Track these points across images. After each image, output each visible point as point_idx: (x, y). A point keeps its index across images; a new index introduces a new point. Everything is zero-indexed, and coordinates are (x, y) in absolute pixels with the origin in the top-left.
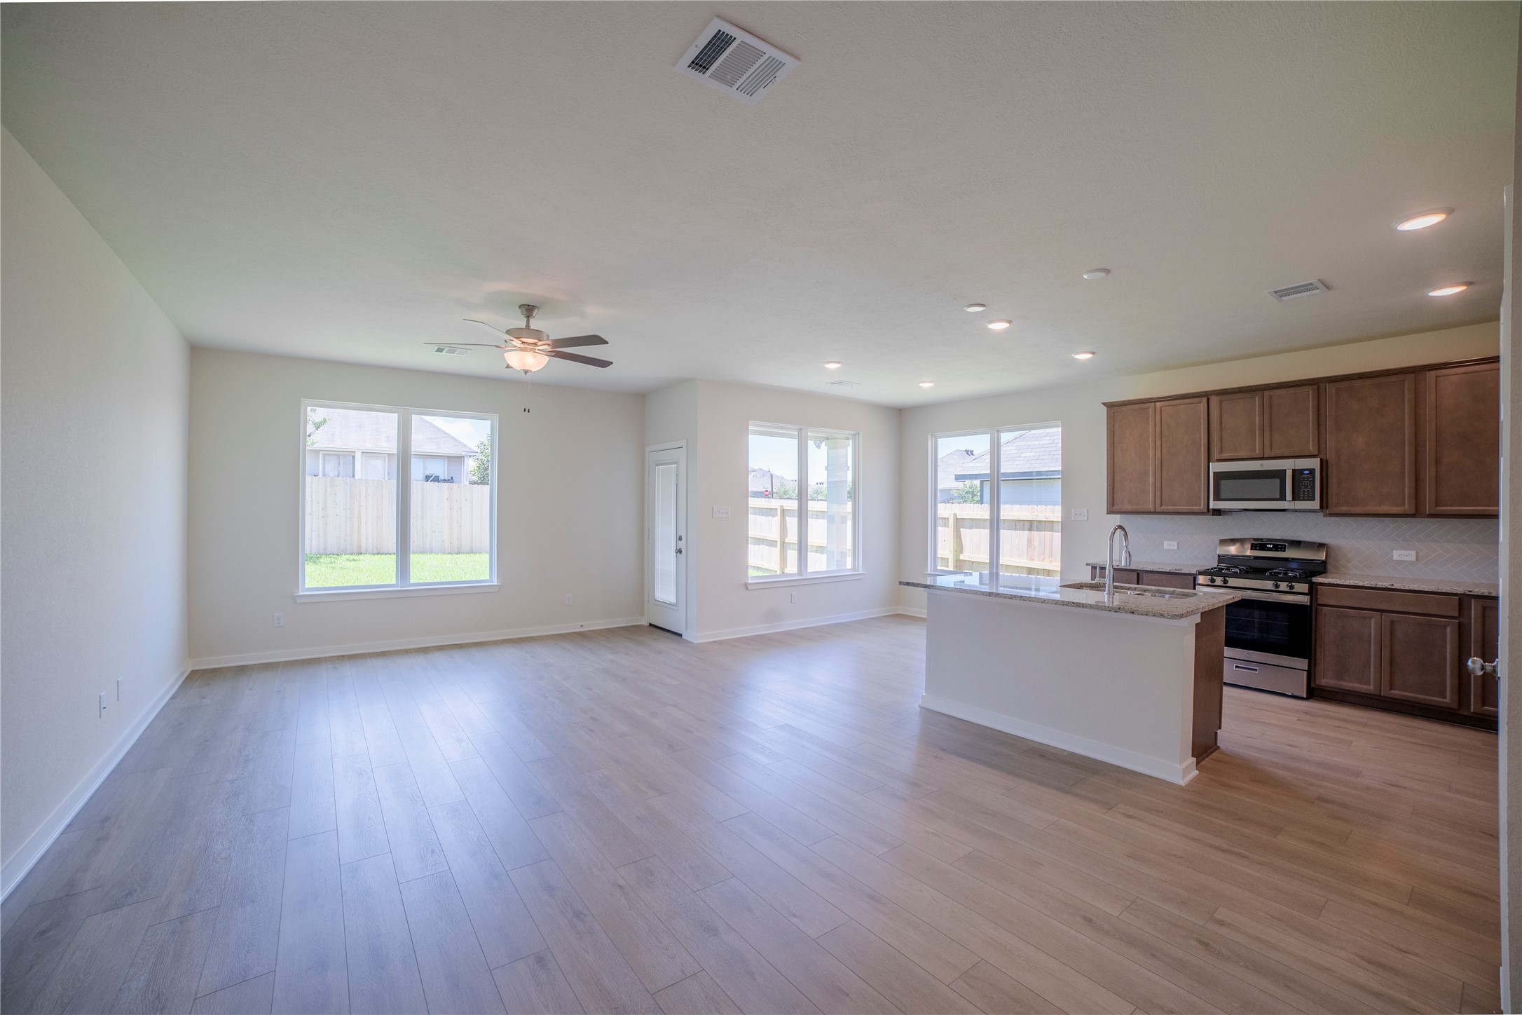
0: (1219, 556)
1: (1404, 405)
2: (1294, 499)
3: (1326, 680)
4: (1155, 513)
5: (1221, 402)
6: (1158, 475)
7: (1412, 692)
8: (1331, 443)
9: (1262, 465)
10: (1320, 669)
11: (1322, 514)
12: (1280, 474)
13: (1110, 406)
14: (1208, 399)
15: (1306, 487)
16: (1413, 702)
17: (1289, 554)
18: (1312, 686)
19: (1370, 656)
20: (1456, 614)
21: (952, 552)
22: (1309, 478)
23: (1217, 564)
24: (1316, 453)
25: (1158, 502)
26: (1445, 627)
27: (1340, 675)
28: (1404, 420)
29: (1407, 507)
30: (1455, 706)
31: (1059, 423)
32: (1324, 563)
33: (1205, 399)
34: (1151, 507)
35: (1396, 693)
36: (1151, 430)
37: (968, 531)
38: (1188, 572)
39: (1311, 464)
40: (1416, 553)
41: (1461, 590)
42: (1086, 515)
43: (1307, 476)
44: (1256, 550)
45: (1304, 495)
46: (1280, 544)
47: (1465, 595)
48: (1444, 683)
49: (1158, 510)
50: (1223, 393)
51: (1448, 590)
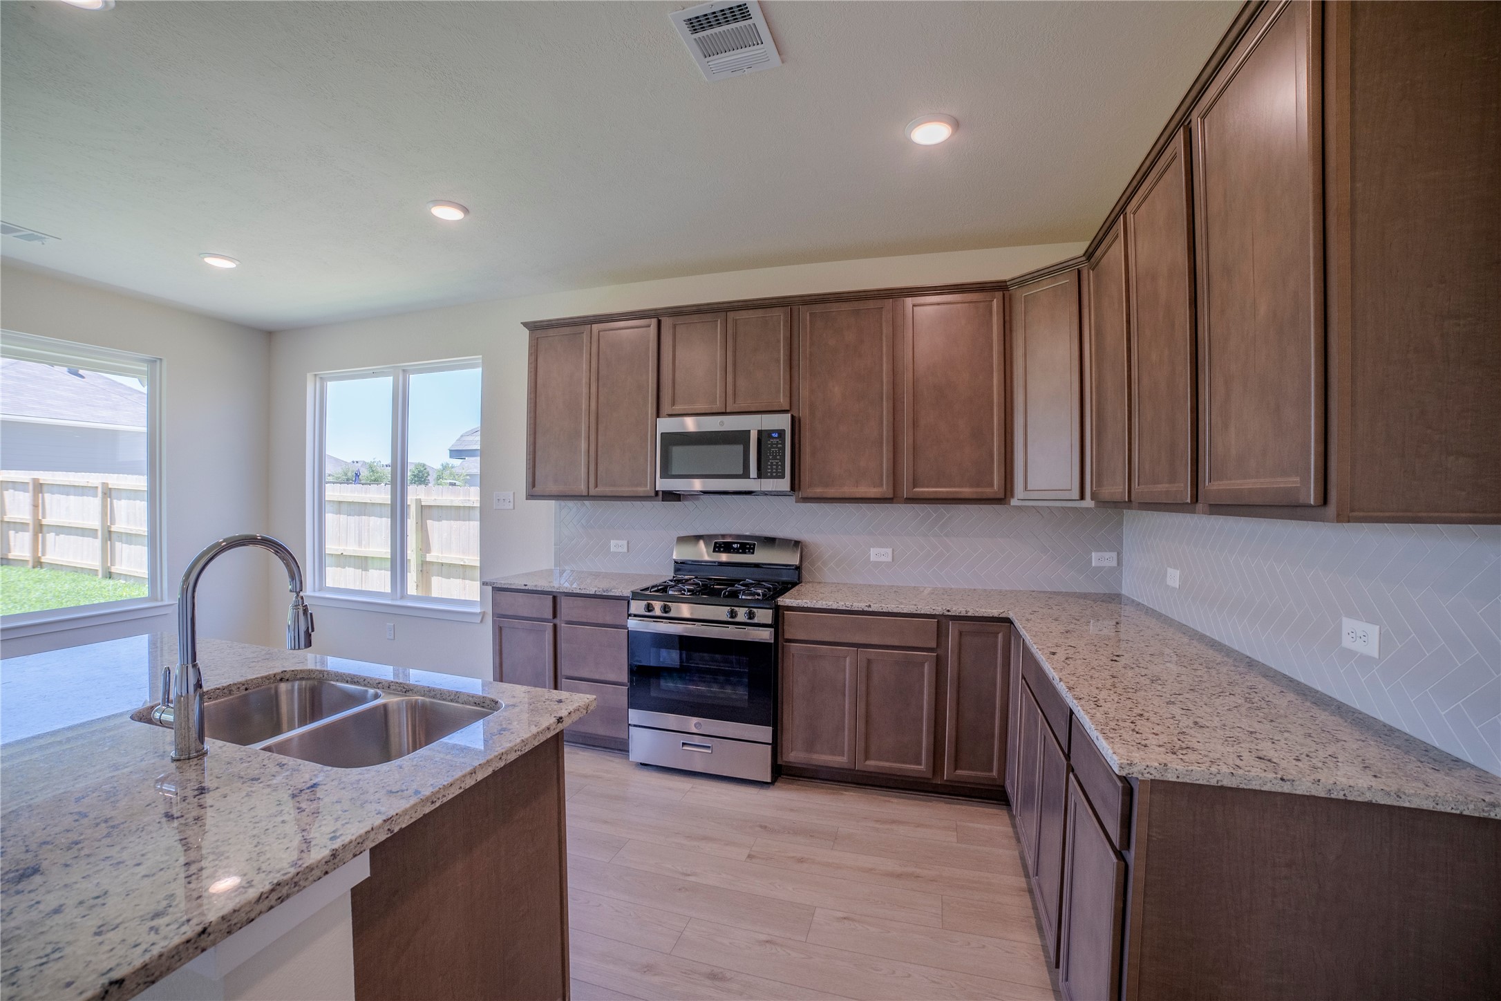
0: (675, 562)
1: (882, 343)
2: (760, 476)
3: (794, 755)
4: (588, 497)
5: (674, 326)
6: (593, 437)
7: (887, 761)
8: (804, 392)
9: (722, 423)
10: (787, 737)
11: (793, 498)
12: (740, 438)
13: (533, 327)
14: (659, 322)
15: (775, 458)
16: (890, 775)
17: (761, 556)
18: (779, 762)
19: (844, 714)
20: (934, 645)
22: (777, 444)
23: (673, 574)
24: (788, 409)
25: (593, 480)
26: (922, 664)
27: (810, 746)
28: (882, 365)
29: (884, 490)
30: (930, 775)
31: (478, 358)
32: (798, 568)
33: (654, 322)
34: (582, 489)
35: (873, 764)
36: (585, 366)
37: (436, 523)
38: (620, 594)
39: (782, 422)
40: (890, 551)
41: (939, 610)
42: (512, 500)
43: (775, 441)
44: (719, 551)
45: (772, 469)
46: (748, 544)
47: (943, 615)
48: (921, 743)
49: (592, 492)
50: (678, 312)
51: (926, 610)
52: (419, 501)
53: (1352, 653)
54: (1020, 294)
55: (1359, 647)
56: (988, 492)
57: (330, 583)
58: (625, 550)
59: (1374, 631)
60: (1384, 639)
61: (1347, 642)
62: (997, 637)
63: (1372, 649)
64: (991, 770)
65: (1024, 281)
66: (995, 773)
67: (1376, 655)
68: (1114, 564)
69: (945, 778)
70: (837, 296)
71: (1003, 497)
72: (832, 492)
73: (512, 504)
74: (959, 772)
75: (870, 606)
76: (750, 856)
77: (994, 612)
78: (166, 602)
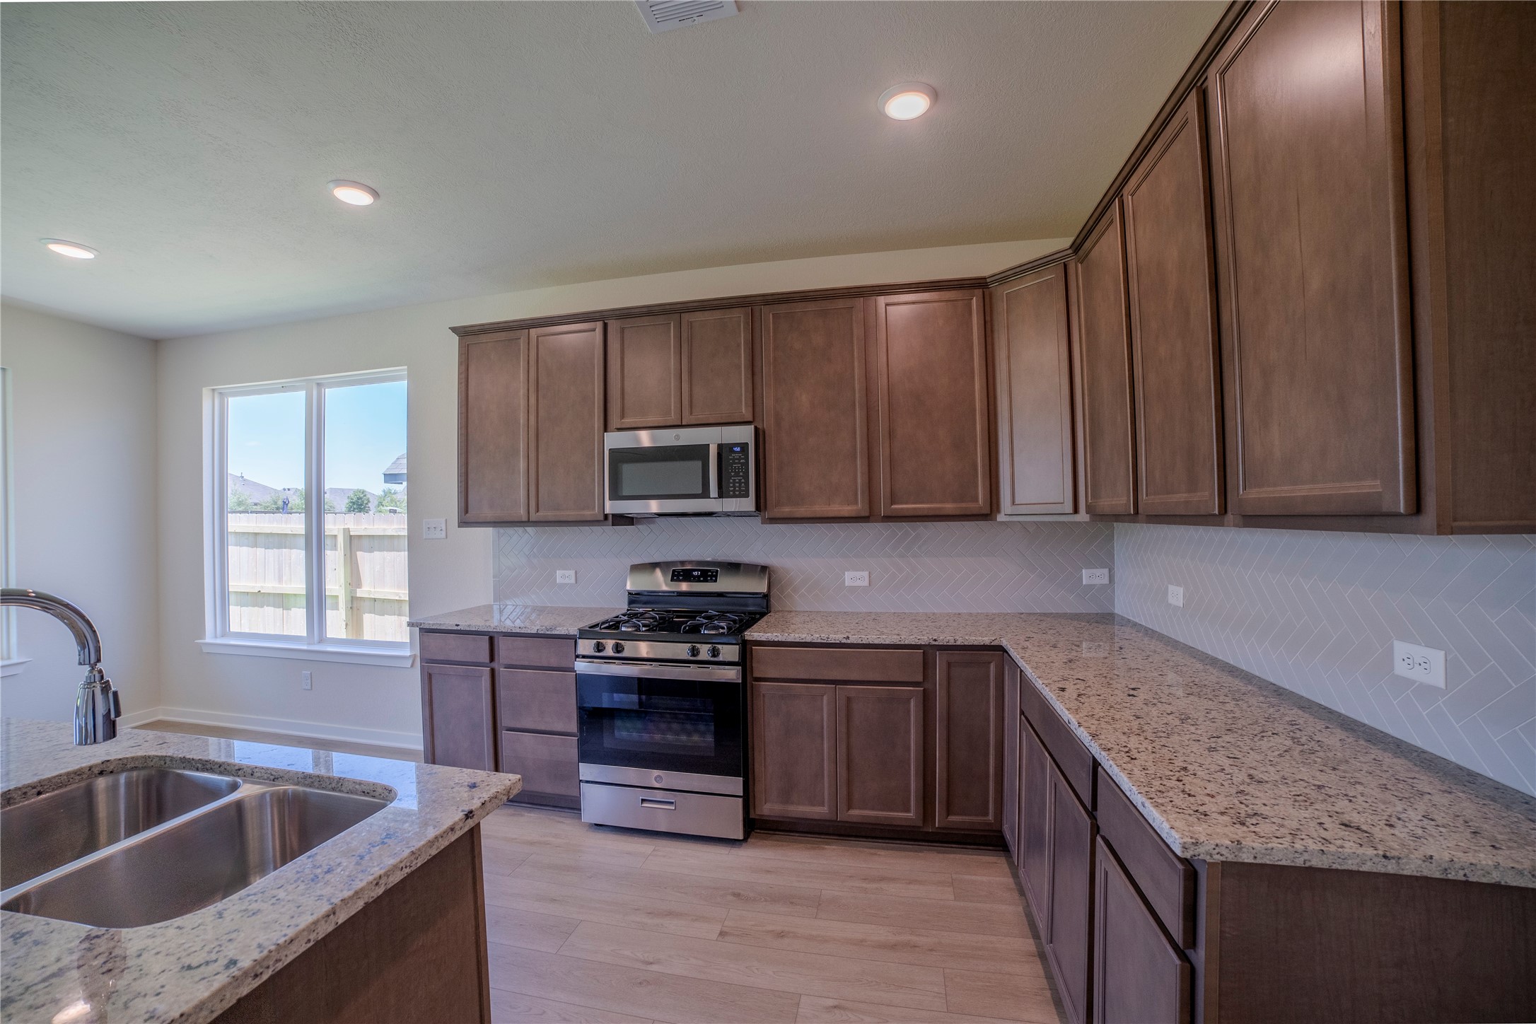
0: (629, 593)
1: (853, 346)
2: (721, 495)
3: (769, 808)
4: (528, 523)
5: (622, 330)
6: (532, 456)
7: (873, 809)
8: (768, 402)
9: (677, 437)
10: (759, 788)
11: (759, 519)
12: (697, 453)
13: (463, 332)
15: (737, 474)
16: (875, 824)
17: (725, 584)
18: (752, 816)
19: (823, 760)
20: (920, 679)
21: (343, 586)
22: (739, 459)
23: (626, 607)
24: (751, 419)
25: (533, 504)
26: (908, 701)
27: (786, 797)
28: (853, 370)
29: (859, 507)
30: (920, 824)
31: (404, 369)
32: (766, 596)
33: (599, 325)
34: (522, 512)
35: (856, 814)
36: (522, 376)
37: (367, 555)
38: (566, 633)
39: (743, 434)
40: (866, 574)
41: (924, 639)
42: (444, 528)
43: (737, 456)
44: (679, 580)
45: (734, 487)
46: (709, 571)
47: (929, 646)
48: (908, 785)
49: (533, 517)
50: (626, 315)
51: (911, 640)
52: (346, 531)
53: (1408, 682)
54: (1002, 292)
55: (1418, 675)
57: (234, 628)
58: (573, 581)
59: (1438, 657)
60: (1451, 668)
61: (1401, 669)
62: (989, 668)
63: (1437, 678)
64: (987, 814)
65: (1005, 277)
66: (991, 817)
67: (1442, 684)
68: (1106, 581)
69: (937, 826)
70: (803, 295)
71: (989, 512)
72: (802, 511)
73: (444, 533)
74: (952, 818)
75: (848, 638)
76: (722, 934)
77: (986, 640)
78: (14, 660)
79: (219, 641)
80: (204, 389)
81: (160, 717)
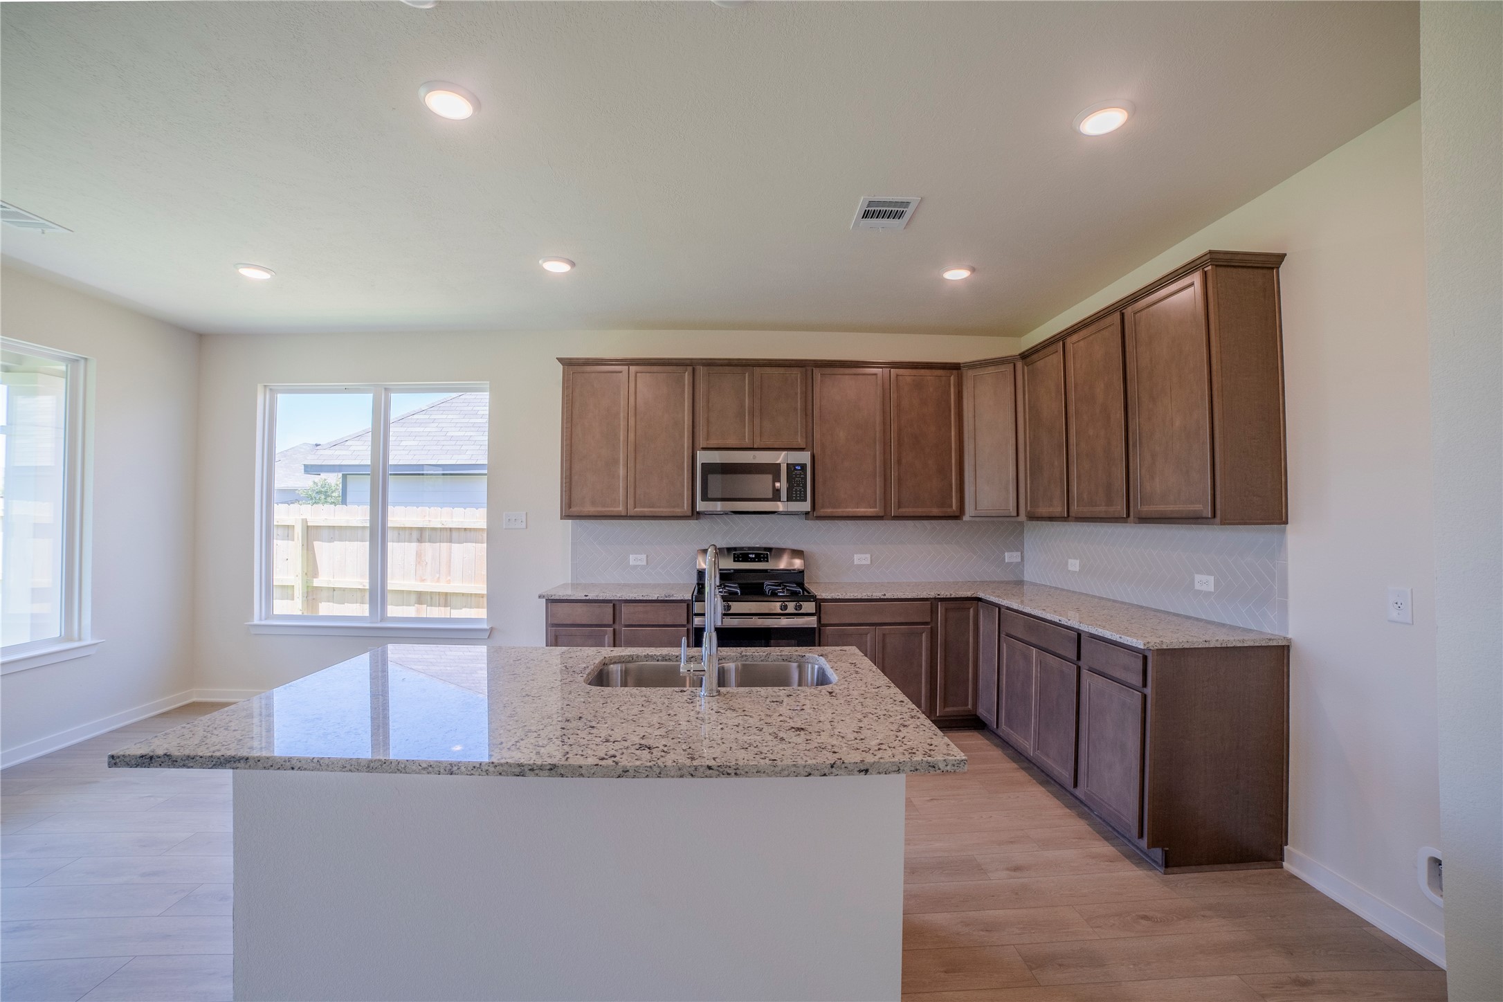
0: (699, 571)
2: (789, 500)
4: (625, 517)
5: (707, 375)
6: (631, 464)
8: (817, 435)
9: (755, 457)
11: (804, 517)
12: (774, 470)
13: (567, 363)
14: (694, 370)
15: (798, 485)
20: (928, 620)
21: (300, 576)
22: (800, 474)
24: (806, 446)
25: (631, 502)
26: (922, 635)
29: (878, 509)
31: (486, 384)
32: (801, 572)
33: (690, 369)
34: (620, 509)
36: (623, 402)
37: (326, 544)
38: (682, 598)
39: (804, 457)
40: (868, 556)
41: (932, 595)
42: (524, 520)
43: (798, 472)
44: (738, 561)
45: (796, 494)
46: (762, 554)
47: (935, 598)
48: (921, 692)
49: (631, 512)
50: (710, 363)
51: (924, 595)
52: (305, 521)
53: (1200, 592)
54: (969, 374)
55: (1204, 588)
56: (949, 511)
57: (276, 612)
58: (645, 563)
59: (1211, 579)
60: (1217, 584)
61: (1197, 587)
62: (969, 611)
63: (1211, 588)
64: (968, 705)
65: (974, 365)
66: (970, 706)
67: (1213, 590)
68: (1019, 560)
70: (842, 363)
71: (957, 517)
72: (840, 511)
73: (524, 524)
74: (947, 709)
75: (885, 595)
77: (969, 594)
78: (89, 642)
79: (263, 623)
80: (259, 385)
81: (195, 699)
